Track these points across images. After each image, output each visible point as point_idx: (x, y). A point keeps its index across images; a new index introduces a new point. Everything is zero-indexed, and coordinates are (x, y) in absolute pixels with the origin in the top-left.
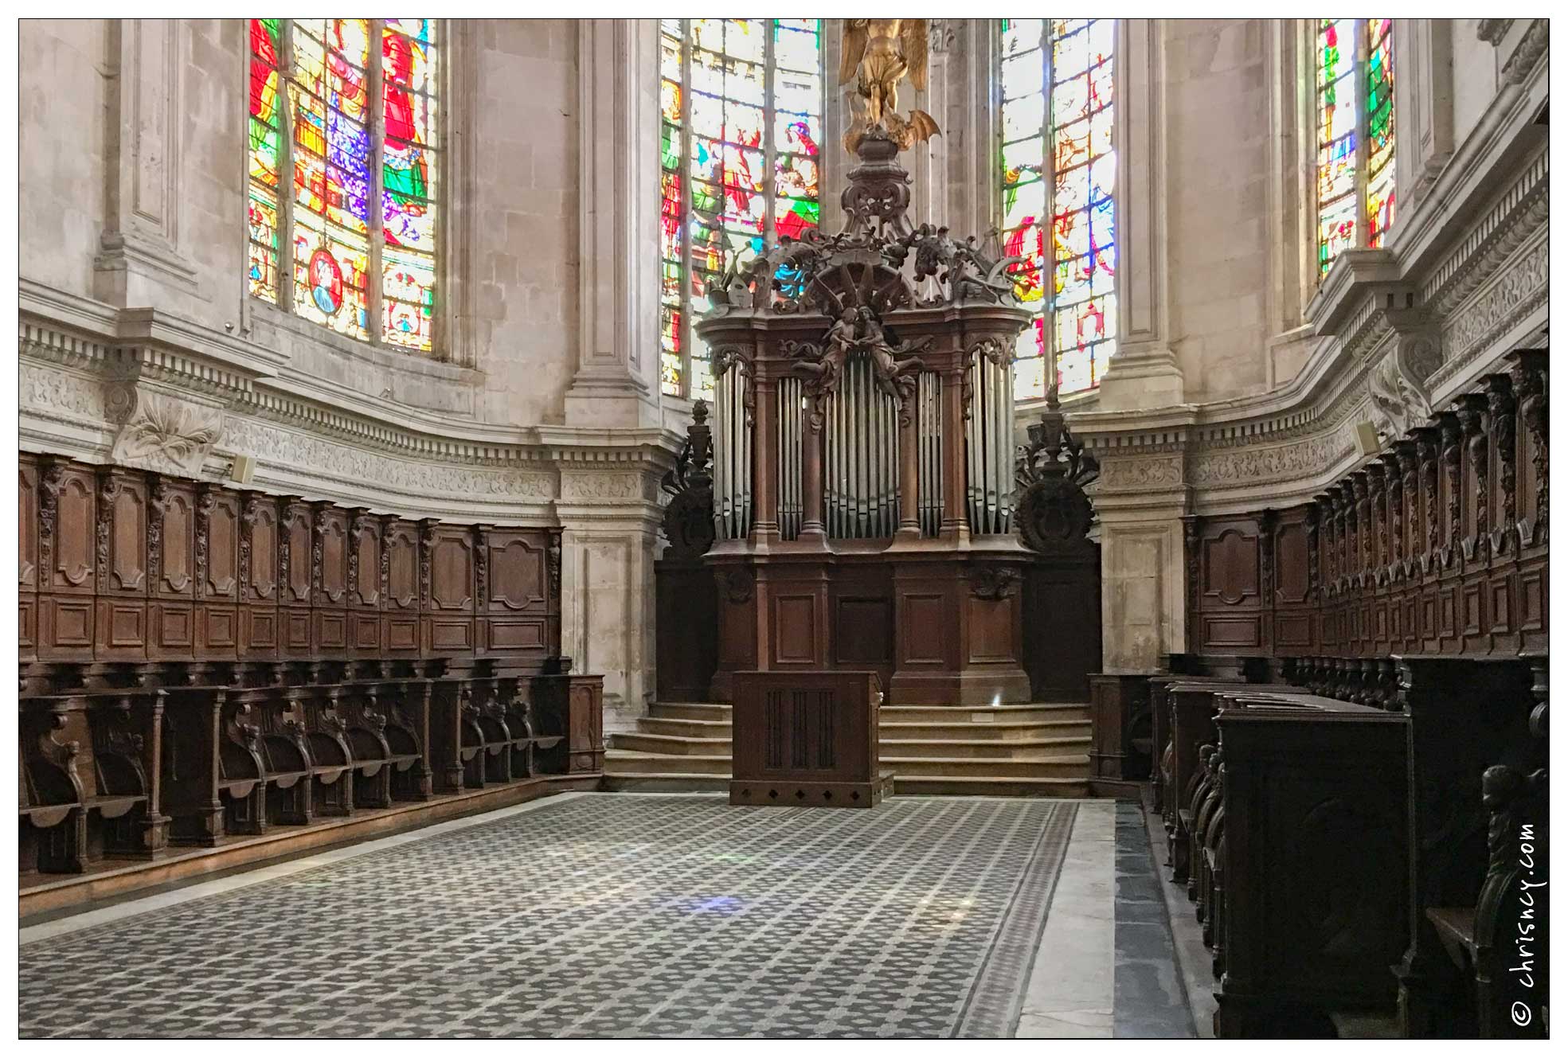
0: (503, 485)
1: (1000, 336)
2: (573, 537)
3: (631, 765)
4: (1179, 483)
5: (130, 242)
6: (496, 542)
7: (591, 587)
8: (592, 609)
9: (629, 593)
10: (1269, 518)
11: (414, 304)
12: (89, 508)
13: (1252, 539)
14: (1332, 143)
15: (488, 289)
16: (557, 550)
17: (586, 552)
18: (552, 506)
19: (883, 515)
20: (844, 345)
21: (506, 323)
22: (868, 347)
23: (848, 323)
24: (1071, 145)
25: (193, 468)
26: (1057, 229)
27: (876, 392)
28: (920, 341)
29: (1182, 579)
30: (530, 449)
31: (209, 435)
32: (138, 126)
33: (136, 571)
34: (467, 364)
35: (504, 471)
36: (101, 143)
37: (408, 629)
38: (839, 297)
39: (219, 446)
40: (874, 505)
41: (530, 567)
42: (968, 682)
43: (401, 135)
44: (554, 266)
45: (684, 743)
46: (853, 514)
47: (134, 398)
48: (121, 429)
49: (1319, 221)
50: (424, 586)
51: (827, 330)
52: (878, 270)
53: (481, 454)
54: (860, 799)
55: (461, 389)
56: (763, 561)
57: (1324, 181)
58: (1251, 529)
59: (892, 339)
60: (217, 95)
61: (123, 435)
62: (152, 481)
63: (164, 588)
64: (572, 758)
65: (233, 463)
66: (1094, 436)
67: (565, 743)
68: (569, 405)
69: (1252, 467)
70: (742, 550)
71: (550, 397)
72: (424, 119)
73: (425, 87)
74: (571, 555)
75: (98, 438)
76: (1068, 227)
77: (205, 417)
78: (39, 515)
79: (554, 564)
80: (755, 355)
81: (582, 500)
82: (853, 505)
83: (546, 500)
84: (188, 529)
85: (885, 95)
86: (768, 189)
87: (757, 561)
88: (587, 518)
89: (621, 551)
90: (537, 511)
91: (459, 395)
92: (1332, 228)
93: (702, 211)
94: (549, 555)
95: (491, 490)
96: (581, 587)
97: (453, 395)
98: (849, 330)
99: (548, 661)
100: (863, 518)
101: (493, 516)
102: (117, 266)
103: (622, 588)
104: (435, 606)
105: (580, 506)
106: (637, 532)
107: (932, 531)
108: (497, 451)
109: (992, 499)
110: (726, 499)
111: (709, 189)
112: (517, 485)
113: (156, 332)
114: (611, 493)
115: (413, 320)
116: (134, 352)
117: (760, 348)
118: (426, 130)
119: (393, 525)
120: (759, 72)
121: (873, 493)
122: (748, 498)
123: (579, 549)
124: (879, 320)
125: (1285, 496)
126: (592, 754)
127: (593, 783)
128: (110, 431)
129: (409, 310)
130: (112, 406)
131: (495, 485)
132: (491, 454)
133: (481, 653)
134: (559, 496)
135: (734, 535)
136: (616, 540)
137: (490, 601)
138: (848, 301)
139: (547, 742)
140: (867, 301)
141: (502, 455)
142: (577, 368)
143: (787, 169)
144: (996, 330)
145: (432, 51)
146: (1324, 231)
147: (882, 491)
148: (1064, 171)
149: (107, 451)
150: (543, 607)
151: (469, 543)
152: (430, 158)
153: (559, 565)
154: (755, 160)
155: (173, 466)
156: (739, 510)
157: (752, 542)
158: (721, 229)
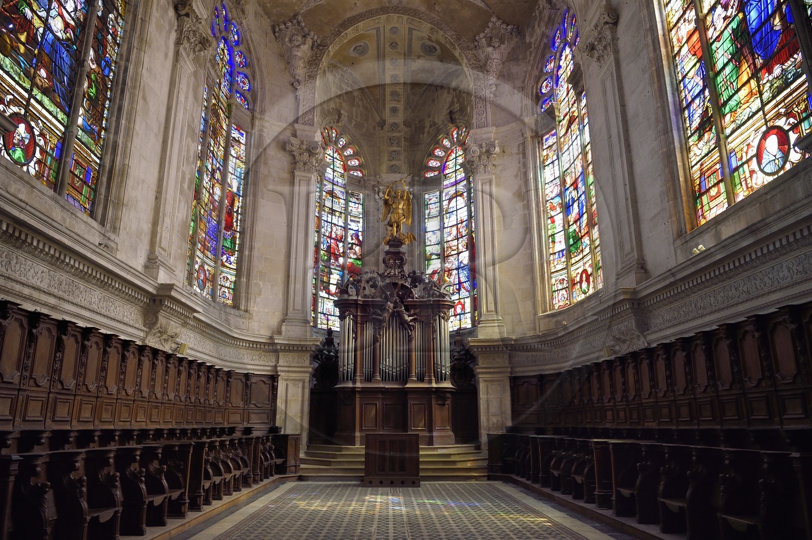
0: (257, 358)
1: (445, 310)
2: (282, 379)
3: (310, 470)
4: (507, 364)
5: (159, 258)
6: (254, 380)
7: (289, 399)
8: (288, 407)
9: (303, 401)
10: (541, 377)
11: (228, 288)
12: (135, 363)
13: (534, 385)
14: (555, 253)
15: (256, 283)
16: (276, 383)
17: (287, 384)
18: (276, 367)
19: (402, 373)
20: (390, 311)
21: (261, 297)
22: (398, 312)
23: (391, 303)
24: (451, 248)
25: (167, 348)
26: (446, 275)
27: (400, 328)
28: (417, 311)
29: (509, 399)
30: (269, 344)
31: (176, 335)
32: (164, 215)
33: (146, 390)
34: (246, 311)
35: (258, 353)
36: (151, 221)
37: (221, 414)
38: (388, 293)
39: (178, 340)
40: (398, 369)
41: (266, 389)
42: (437, 437)
43: (229, 226)
44: (280, 277)
45: (330, 461)
46: (391, 372)
47: (157, 319)
48: (150, 331)
49: (551, 278)
50: (227, 397)
51: (383, 305)
52: (402, 285)
53: (251, 345)
54: (415, 484)
55: (244, 320)
56: (359, 390)
57: (552, 265)
58: (534, 381)
59: (407, 309)
60: (184, 207)
61: (150, 333)
62: (155, 352)
63: (154, 397)
64: (288, 468)
65: (180, 346)
66: (477, 347)
67: (285, 462)
68: (283, 328)
69: (533, 359)
70: (350, 385)
71: (276, 325)
72: (237, 222)
73: (238, 210)
74: (281, 386)
75: (142, 334)
76: (450, 275)
77: (176, 328)
78: (121, 365)
79: (274, 389)
80: (357, 312)
81: (288, 365)
82: (391, 369)
83: (273, 364)
84: (163, 373)
85: (398, 226)
86: (344, 255)
87: (357, 389)
88: (289, 372)
89: (300, 385)
90: (269, 368)
91: (243, 323)
92: (556, 281)
93: (323, 261)
94: (273, 386)
95: (252, 360)
96: (285, 398)
97: (241, 323)
98: (392, 305)
99: (270, 428)
100: (394, 374)
101: (253, 370)
102: (155, 267)
103: (300, 399)
104: (230, 405)
105: (286, 367)
106: (307, 377)
107: (421, 379)
108: (257, 345)
109: (443, 368)
110: (344, 366)
111: (326, 253)
112: (262, 358)
113: (173, 293)
114: (298, 362)
115: (227, 294)
116: (161, 300)
117: (359, 311)
118: (237, 225)
119: (221, 372)
120: (343, 216)
121: (398, 365)
122: (353, 365)
123: (285, 383)
124: (403, 302)
125: (547, 370)
126: (295, 466)
127: (296, 478)
128: (146, 332)
129: (226, 290)
130: (147, 322)
131: (254, 358)
132: (255, 346)
133: (246, 425)
134: (278, 363)
135: (347, 379)
136: (300, 380)
137: (250, 403)
138: (392, 295)
139: (279, 461)
140: (398, 295)
141: (258, 346)
142: (287, 315)
143: (351, 248)
144: (444, 308)
145: (241, 198)
146: (553, 281)
147: (402, 364)
148: (448, 256)
149: (143, 340)
150: (269, 406)
151: (244, 380)
152: (238, 235)
153: (277, 390)
154: (341, 245)
155: (162, 346)
156: (349, 370)
157: (354, 382)
158: (330, 268)
